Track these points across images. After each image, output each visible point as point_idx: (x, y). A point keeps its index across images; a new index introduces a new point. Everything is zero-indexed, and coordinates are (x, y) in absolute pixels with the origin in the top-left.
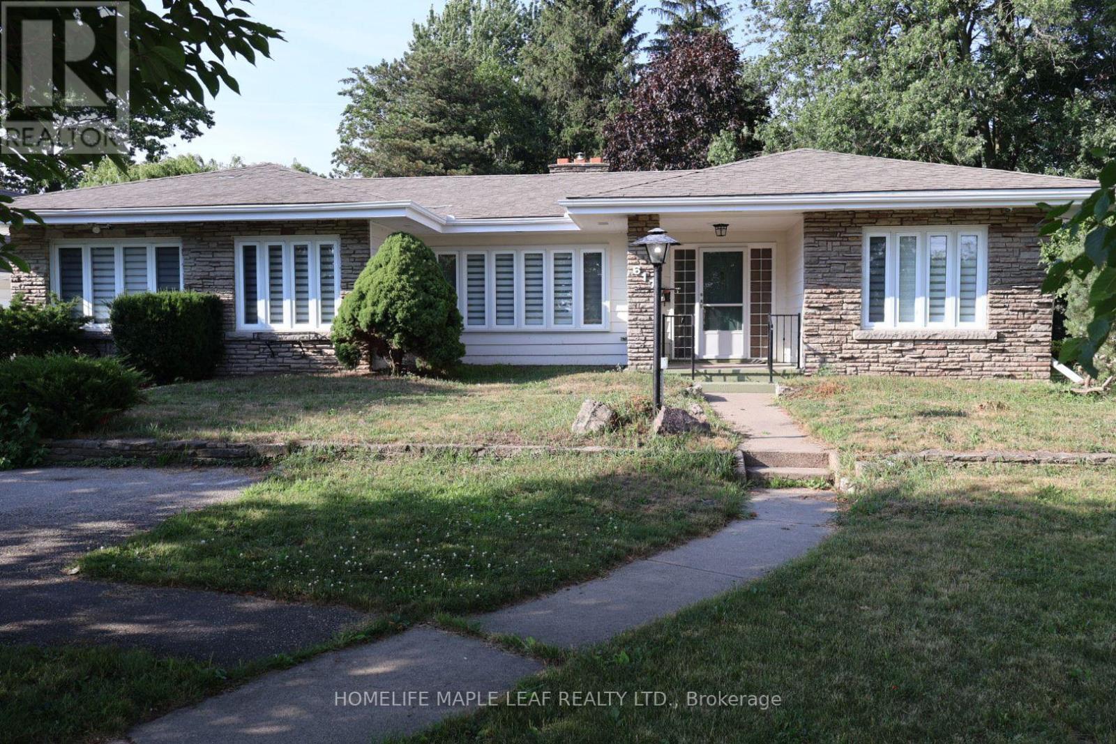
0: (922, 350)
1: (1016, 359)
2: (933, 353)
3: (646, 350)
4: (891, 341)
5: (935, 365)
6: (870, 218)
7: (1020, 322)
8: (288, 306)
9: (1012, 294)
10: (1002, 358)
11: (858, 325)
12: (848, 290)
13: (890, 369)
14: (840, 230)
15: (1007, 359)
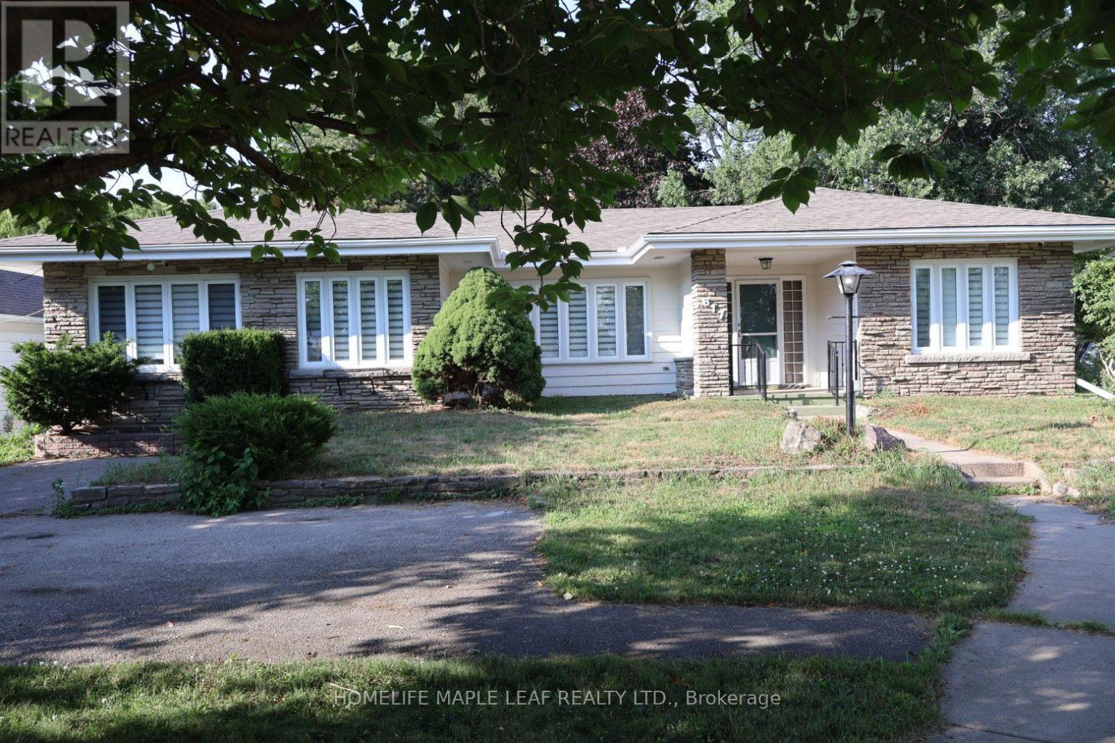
0: (965, 372)
1: (1046, 377)
2: (975, 374)
3: (716, 378)
4: (939, 364)
5: (977, 385)
6: (917, 251)
7: (1047, 344)
8: (354, 342)
9: (1041, 319)
10: (1034, 377)
11: (909, 349)
12: (899, 318)
13: (939, 389)
14: (891, 262)
15: (1039, 378)
